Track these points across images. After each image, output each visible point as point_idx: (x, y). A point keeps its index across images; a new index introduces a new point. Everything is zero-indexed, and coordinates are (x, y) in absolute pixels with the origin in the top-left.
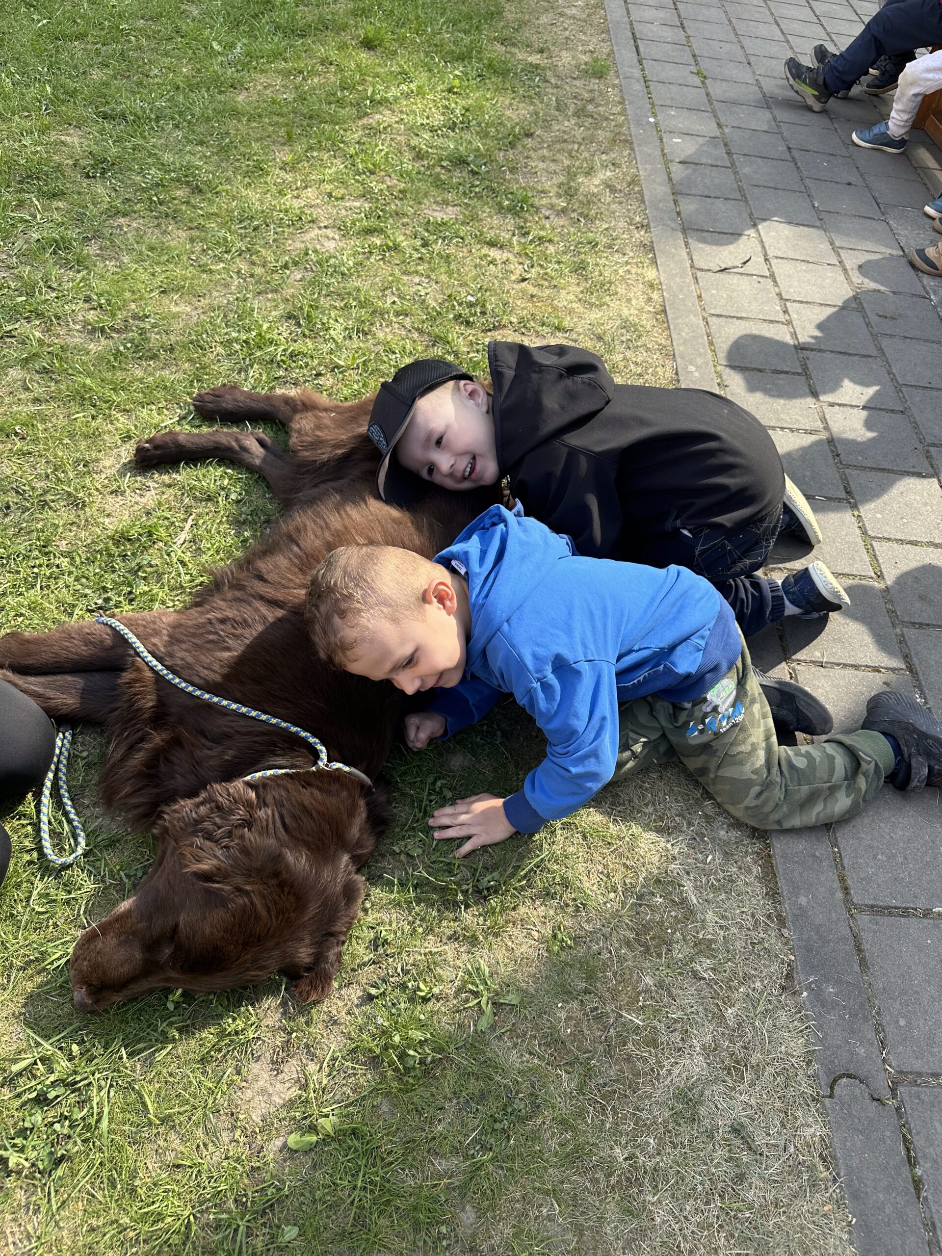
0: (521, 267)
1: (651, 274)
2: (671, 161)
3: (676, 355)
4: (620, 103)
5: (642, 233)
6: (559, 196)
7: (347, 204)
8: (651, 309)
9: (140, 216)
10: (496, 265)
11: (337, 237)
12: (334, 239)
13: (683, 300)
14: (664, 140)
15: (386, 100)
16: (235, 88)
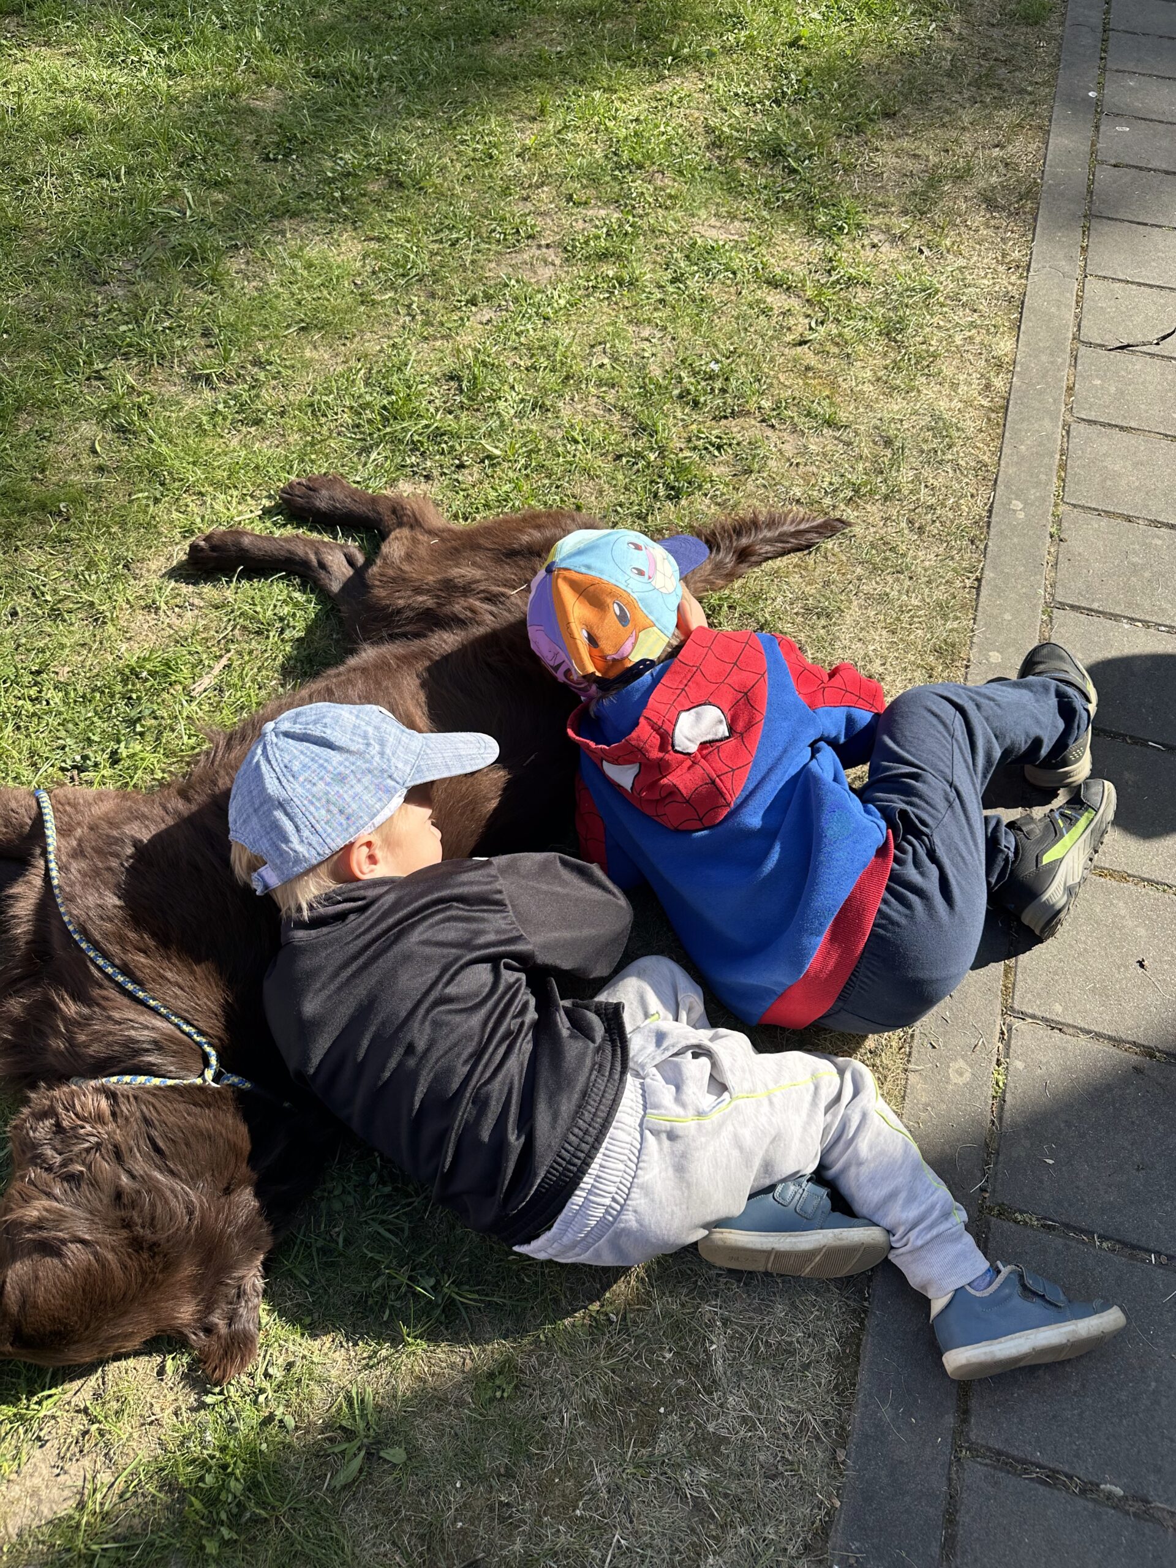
0: (807, 321)
1: (1004, 346)
2: (1103, 162)
3: (999, 479)
4: (1051, 65)
5: (1013, 278)
6: (905, 212)
7: (590, 213)
8: (985, 403)
9: (312, 218)
10: (769, 317)
11: (558, 262)
12: (554, 265)
13: (1041, 392)
14: (1102, 128)
15: (696, 57)
16: (497, 36)
